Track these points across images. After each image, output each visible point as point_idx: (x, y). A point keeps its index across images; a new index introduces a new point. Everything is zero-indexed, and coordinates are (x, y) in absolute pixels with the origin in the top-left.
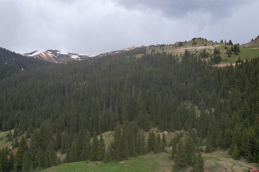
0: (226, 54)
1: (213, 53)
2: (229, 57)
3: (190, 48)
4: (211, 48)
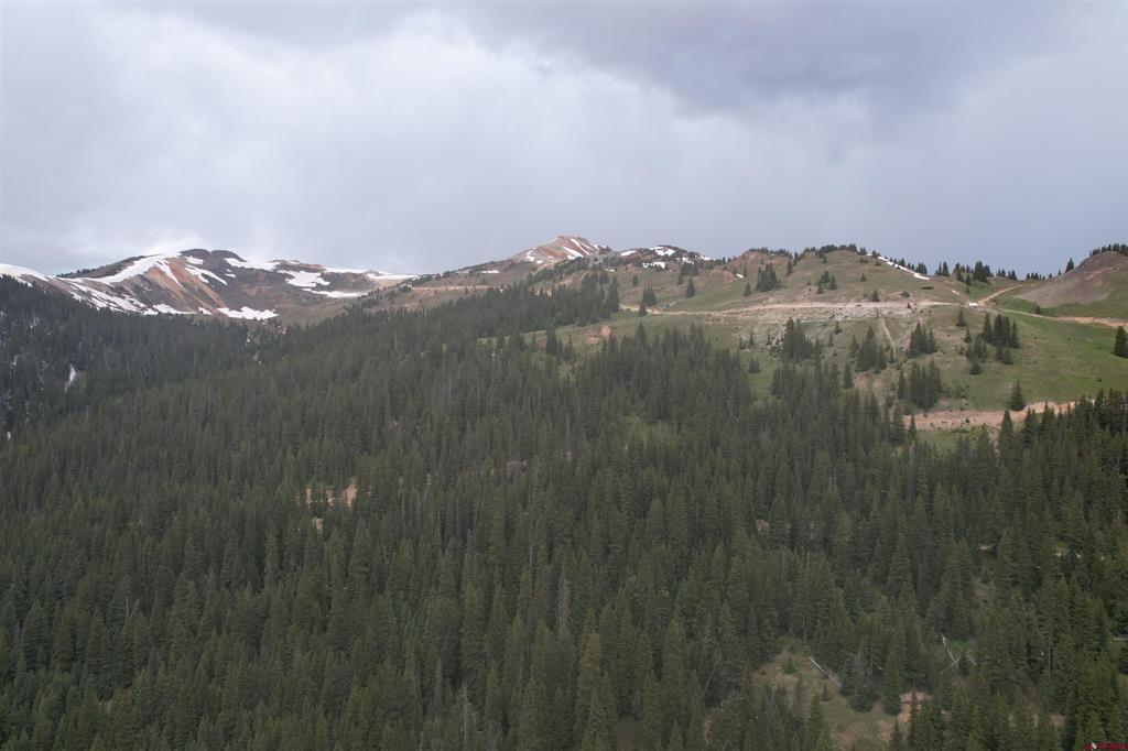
0: (961, 353)
1: (906, 345)
2: (976, 371)
3: (808, 305)
4: (896, 313)
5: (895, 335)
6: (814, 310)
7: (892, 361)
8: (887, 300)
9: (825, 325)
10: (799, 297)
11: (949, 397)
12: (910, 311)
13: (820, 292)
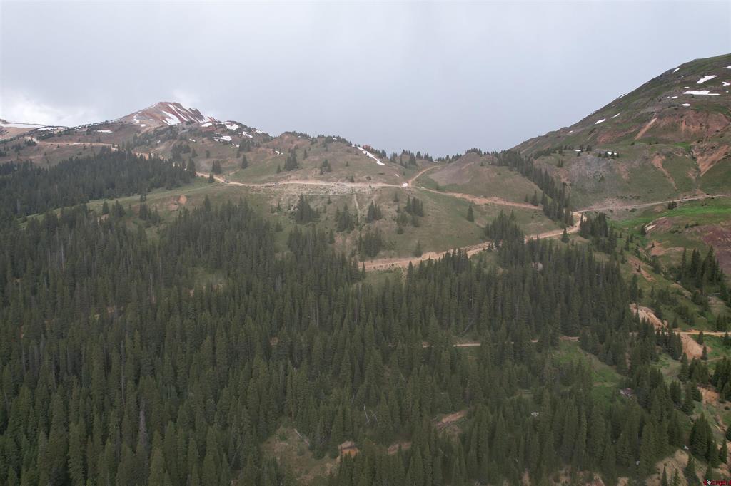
0: (394, 220)
1: (366, 214)
2: (400, 232)
3: (313, 183)
4: (363, 191)
5: (361, 207)
6: (317, 186)
7: (357, 225)
8: (359, 181)
9: (323, 198)
10: (309, 177)
11: (385, 249)
12: (370, 189)
13: (321, 173)
